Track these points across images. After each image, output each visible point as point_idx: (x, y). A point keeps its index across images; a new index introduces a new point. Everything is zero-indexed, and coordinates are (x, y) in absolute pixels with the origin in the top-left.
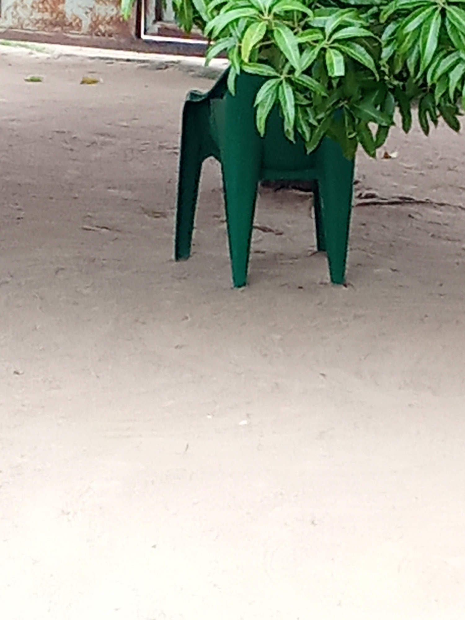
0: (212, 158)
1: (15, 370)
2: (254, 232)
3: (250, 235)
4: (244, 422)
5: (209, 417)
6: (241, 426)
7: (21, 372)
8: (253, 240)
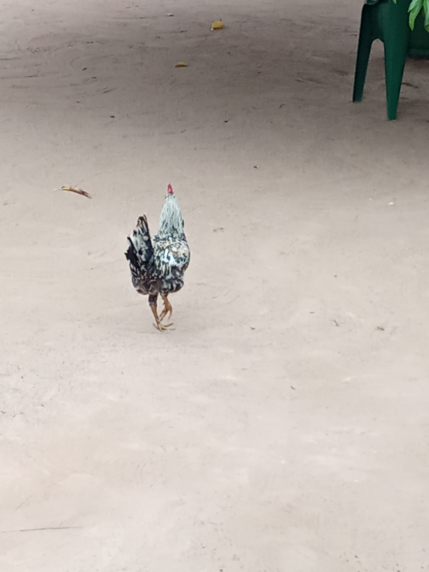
0: (378, 40)
1: (254, 166)
2: (402, 86)
3: (400, 88)
4: (391, 203)
5: (370, 199)
6: (390, 205)
7: (258, 167)
8: (401, 91)
